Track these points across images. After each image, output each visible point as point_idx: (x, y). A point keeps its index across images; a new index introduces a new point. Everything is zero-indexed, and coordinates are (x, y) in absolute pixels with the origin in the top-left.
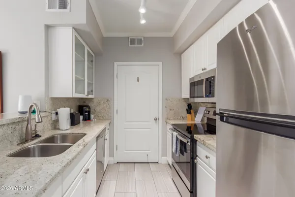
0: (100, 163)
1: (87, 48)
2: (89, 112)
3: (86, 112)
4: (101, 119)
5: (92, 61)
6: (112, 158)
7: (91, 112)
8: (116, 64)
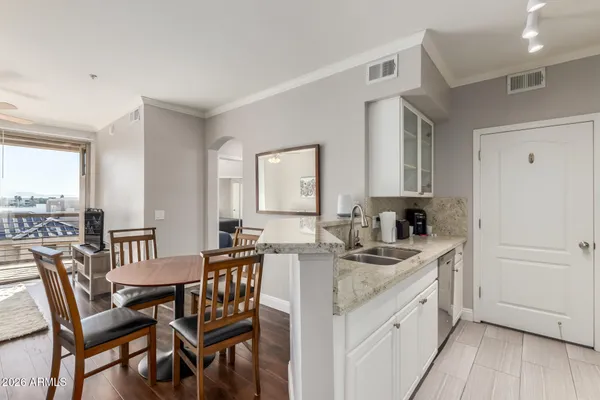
0: (444, 313)
1: (420, 117)
2: (424, 222)
3: (419, 220)
4: (445, 234)
5: (429, 135)
6: (469, 311)
7: (428, 222)
8: (476, 133)
